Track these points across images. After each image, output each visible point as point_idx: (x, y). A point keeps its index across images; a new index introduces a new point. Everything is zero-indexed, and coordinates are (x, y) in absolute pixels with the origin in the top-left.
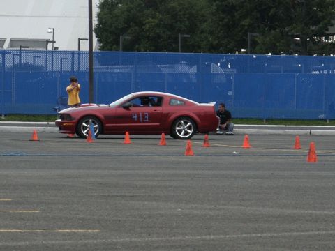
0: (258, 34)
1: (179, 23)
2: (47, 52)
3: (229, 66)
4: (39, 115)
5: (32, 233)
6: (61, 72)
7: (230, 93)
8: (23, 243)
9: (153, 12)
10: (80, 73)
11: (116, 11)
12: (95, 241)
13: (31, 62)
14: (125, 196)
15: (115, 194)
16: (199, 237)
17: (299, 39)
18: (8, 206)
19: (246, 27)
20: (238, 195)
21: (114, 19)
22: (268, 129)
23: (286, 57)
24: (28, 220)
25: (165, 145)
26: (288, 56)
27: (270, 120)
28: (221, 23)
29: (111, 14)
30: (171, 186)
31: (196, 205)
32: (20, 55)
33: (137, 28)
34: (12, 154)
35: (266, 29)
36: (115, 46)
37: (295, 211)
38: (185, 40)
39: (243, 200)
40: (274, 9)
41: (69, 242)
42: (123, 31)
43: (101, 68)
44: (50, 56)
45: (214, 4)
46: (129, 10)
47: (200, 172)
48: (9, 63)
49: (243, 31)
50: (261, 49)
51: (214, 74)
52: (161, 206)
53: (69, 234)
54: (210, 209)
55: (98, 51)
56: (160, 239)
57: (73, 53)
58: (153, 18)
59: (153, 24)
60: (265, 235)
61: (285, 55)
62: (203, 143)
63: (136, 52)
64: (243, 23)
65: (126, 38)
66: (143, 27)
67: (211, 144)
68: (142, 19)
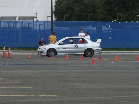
0: (120, 14)
1: (88, 9)
2: (34, 22)
3: (110, 27)
5: (29, 96)
6: (40, 30)
7: (110, 38)
8: (25, 101)
9: (78, 5)
10: (48, 31)
11: (62, 5)
12: (55, 100)
13: (27, 26)
14: (67, 81)
15: (63, 80)
16: (98, 98)
17: (138, 15)
18: (19, 85)
19: (116, 11)
20: (114, 80)
21: (61, 8)
22: (126, 53)
23: (133, 23)
24: (27, 91)
25: (83, 60)
26: (134, 22)
27: (127, 49)
28: (106, 9)
29: (60, 6)
30: (86, 77)
31: (97, 84)
32: (23, 23)
33: (71, 11)
34: (20, 64)
35: (125, 11)
36: (62, 19)
37: (138, 87)
38: (91, 16)
39: (116, 82)
40: (128, 3)
41: (44, 100)
42: (65, 13)
43: (57, 28)
44: (35, 23)
45: (103, 1)
46: (68, 4)
48: (18, 26)
49: (115, 12)
50: (123, 19)
51: (103, 30)
52: (82, 85)
53: (44, 97)
54: (103, 86)
55: (55, 21)
56: (82, 98)
57: (45, 22)
58: (78, 7)
59: (78, 10)
60: (126, 96)
61: (132, 22)
62: (99, 59)
63: (71, 21)
64: (115, 9)
65: (67, 15)
66: (74, 11)
67: (102, 59)
68: (73, 8)
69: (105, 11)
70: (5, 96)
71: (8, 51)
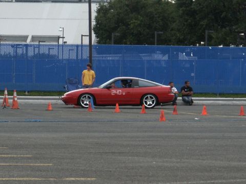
0: (213, 31)
1: (155, 23)
2: (59, 45)
3: (192, 55)
4: (53, 92)
5: (47, 180)
6: (68, 60)
7: (193, 74)
9: (136, 16)
10: (83, 61)
11: (109, 15)
13: (47, 52)
14: (114, 153)
15: (108, 151)
17: (243, 34)
18: (30, 161)
19: (204, 26)
20: (198, 151)
21: (108, 21)
22: (221, 101)
23: (234, 48)
24: (44, 171)
27: (221, 95)
28: (185, 23)
29: (105, 17)
30: (149, 145)
31: (167, 159)
32: (39, 48)
33: (124, 27)
34: (33, 120)
35: (219, 27)
37: (239, 163)
39: (201, 155)
40: (225, 12)
42: (115, 29)
43: (98, 57)
45: (181, 9)
46: (118, 14)
47: (170, 134)
48: (31, 53)
49: (202, 29)
50: (215, 42)
52: (141, 160)
54: (177, 162)
55: (96, 44)
57: (77, 46)
58: (136, 20)
59: (136, 24)
61: (233, 46)
62: (172, 112)
63: (124, 45)
64: (202, 23)
65: (117, 34)
66: (129, 27)
67: (179, 112)
68: (128, 20)
69: (184, 27)
70: (4, 179)
71: (12, 97)
